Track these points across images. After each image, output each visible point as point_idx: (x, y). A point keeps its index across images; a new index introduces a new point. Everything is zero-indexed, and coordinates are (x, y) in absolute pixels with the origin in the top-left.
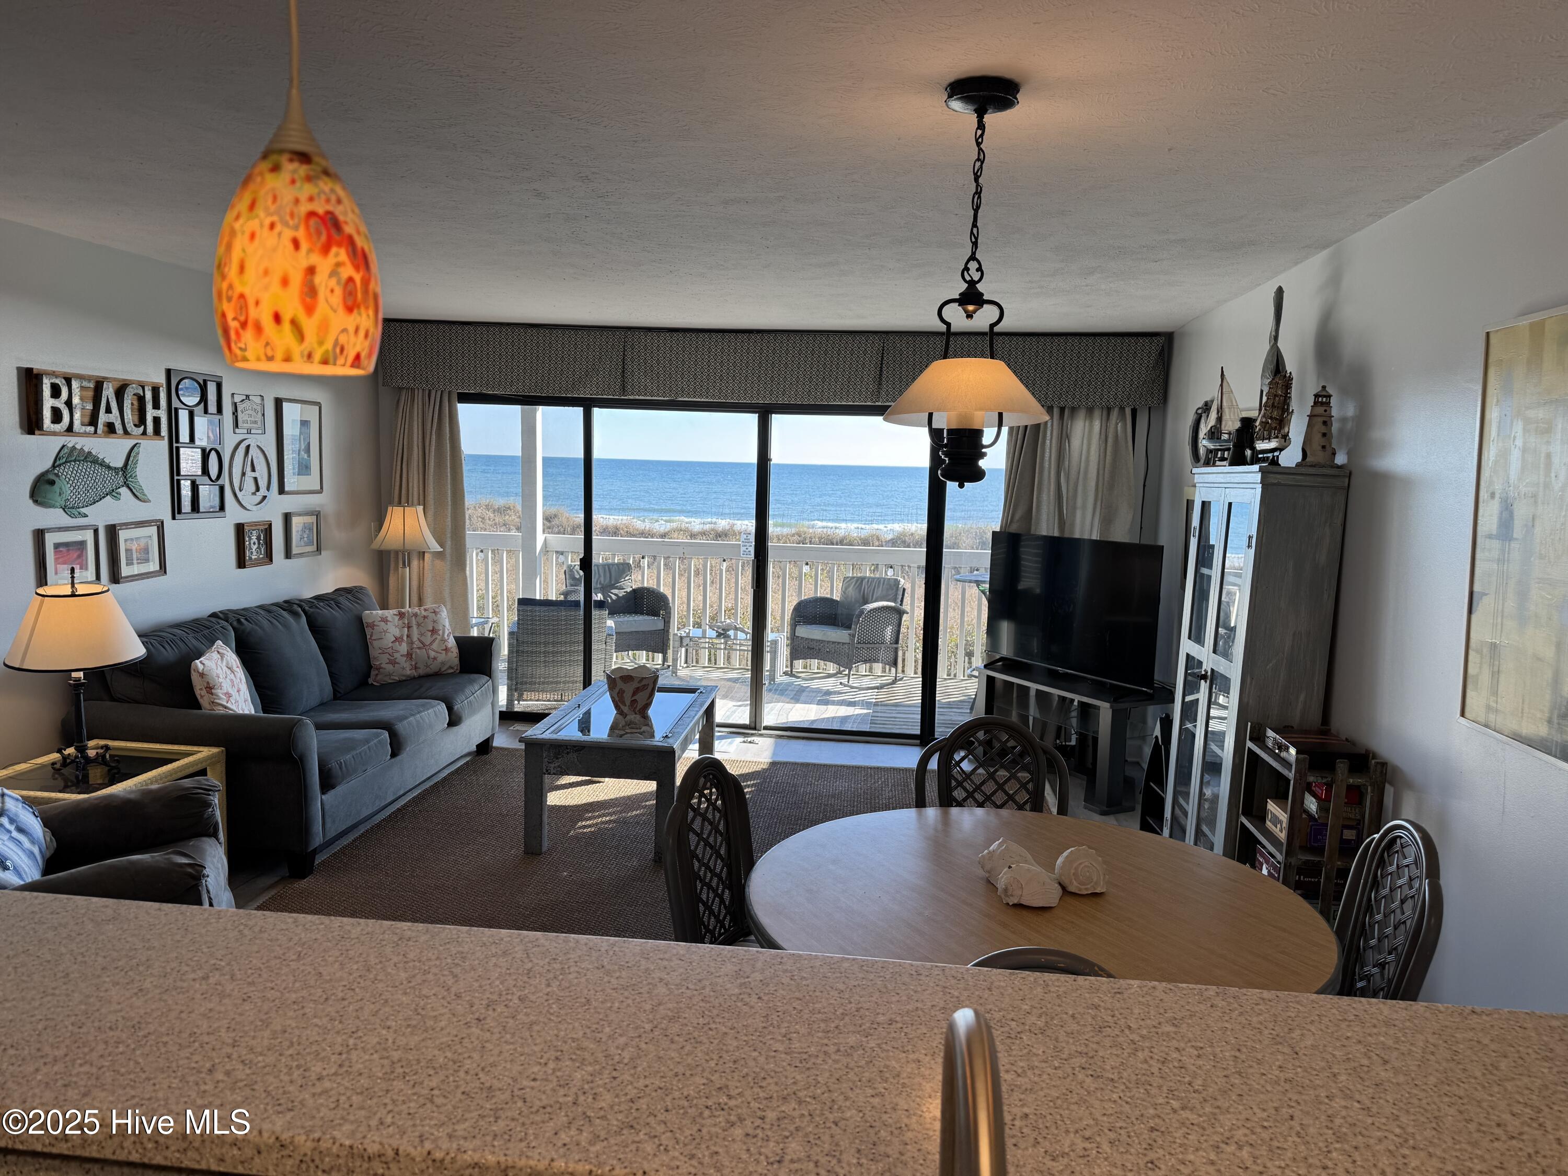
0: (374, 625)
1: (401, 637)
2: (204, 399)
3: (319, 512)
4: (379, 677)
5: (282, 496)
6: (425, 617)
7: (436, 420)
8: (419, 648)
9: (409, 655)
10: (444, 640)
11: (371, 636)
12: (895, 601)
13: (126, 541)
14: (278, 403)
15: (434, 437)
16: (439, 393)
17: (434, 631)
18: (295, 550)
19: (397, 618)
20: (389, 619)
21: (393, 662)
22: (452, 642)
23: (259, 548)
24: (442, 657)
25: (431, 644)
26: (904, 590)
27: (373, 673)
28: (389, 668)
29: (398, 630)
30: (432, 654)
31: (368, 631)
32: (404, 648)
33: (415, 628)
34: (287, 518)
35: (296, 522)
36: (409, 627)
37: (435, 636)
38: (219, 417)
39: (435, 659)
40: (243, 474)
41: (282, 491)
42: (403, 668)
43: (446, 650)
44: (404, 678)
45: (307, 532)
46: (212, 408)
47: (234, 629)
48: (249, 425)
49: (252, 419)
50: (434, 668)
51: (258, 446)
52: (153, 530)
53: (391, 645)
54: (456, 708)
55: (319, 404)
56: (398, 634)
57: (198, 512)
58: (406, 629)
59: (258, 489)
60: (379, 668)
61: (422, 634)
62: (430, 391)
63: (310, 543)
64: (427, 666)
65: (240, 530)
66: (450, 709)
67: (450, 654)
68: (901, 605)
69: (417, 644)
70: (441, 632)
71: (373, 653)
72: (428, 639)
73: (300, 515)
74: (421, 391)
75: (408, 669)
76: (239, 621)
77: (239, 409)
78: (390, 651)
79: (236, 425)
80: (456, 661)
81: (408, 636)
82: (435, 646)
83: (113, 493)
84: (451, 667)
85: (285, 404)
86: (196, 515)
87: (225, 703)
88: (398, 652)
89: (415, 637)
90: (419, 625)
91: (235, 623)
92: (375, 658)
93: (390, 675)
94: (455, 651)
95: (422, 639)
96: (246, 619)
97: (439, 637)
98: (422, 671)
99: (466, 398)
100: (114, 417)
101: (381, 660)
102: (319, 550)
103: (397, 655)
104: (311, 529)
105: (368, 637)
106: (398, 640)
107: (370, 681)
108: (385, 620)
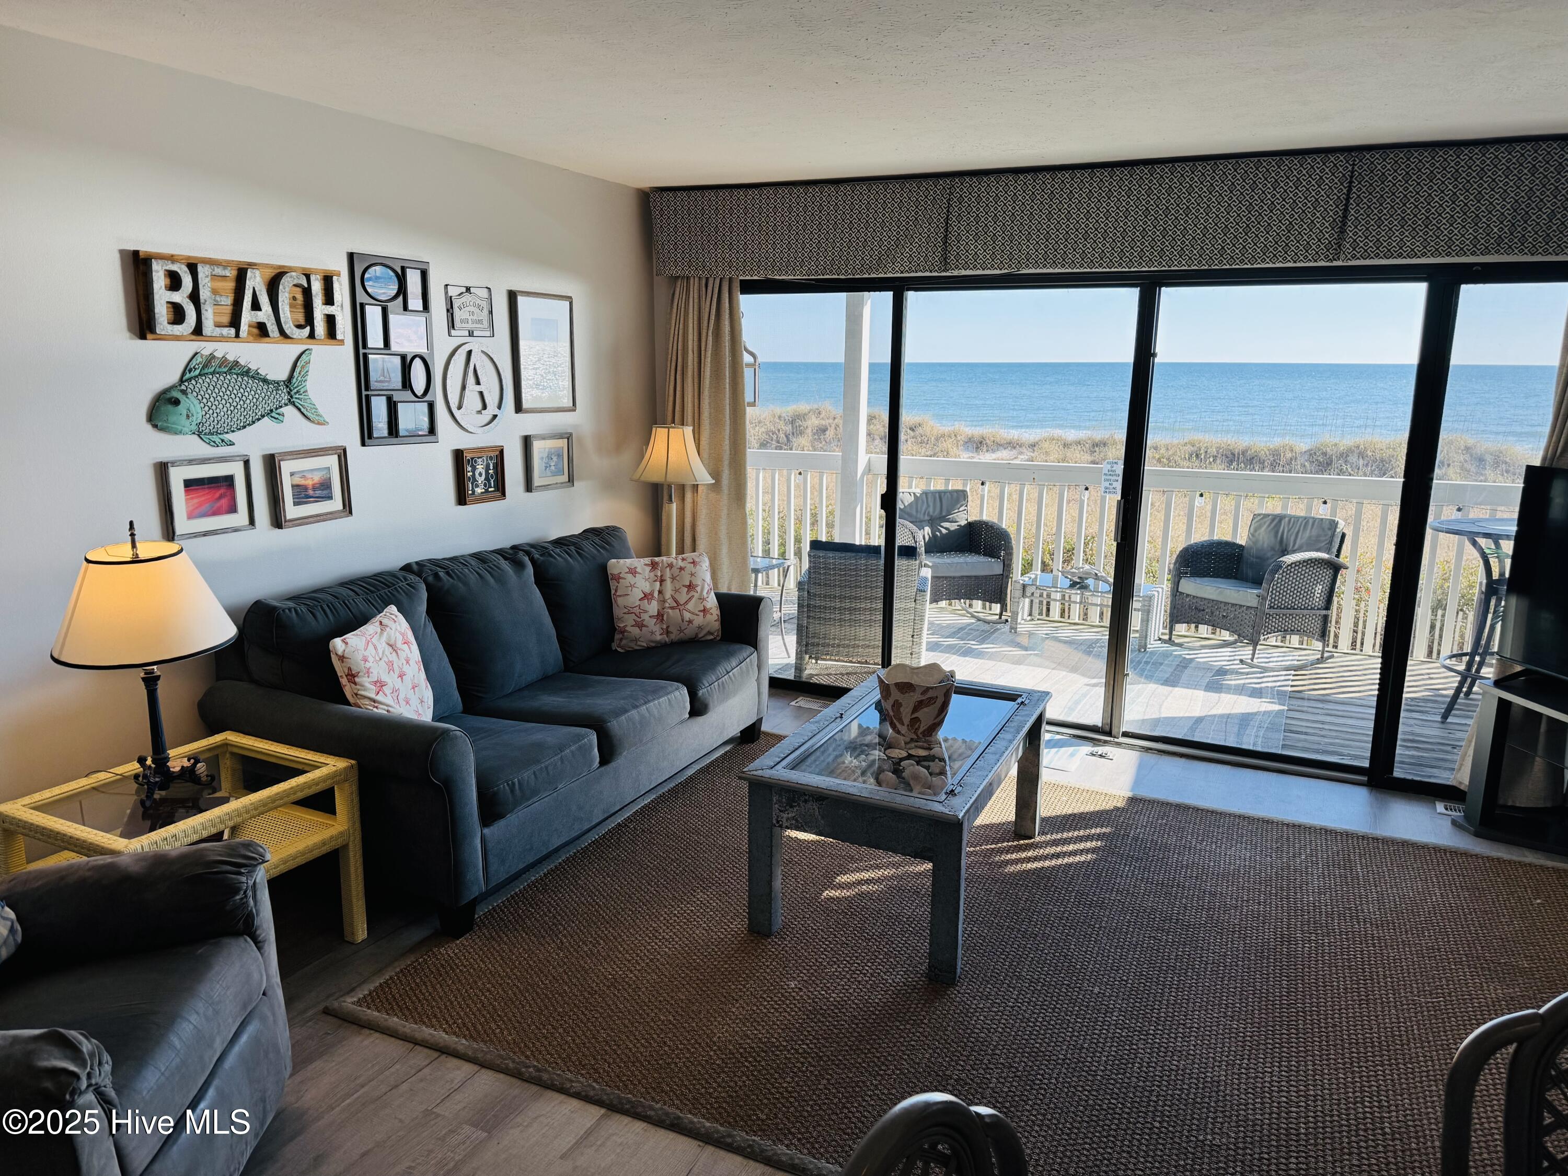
0: (620, 578)
1: (651, 594)
2: (402, 290)
3: (571, 434)
4: (624, 642)
5: (520, 415)
6: (681, 569)
7: (713, 317)
8: (672, 608)
9: (660, 616)
10: (702, 599)
11: (616, 591)
12: (1328, 551)
13: (292, 474)
14: (512, 297)
15: (710, 338)
16: (718, 281)
17: (691, 587)
18: (537, 481)
19: (648, 569)
20: (638, 570)
21: (640, 625)
22: (712, 602)
23: (487, 479)
24: (699, 620)
25: (686, 603)
26: (1343, 536)
27: (617, 636)
28: (635, 631)
29: (648, 584)
30: (687, 616)
31: (613, 584)
32: (653, 607)
33: (668, 582)
34: (527, 442)
35: (538, 447)
36: (662, 581)
37: (692, 593)
38: (426, 315)
39: (690, 622)
40: (464, 388)
41: (519, 408)
42: (652, 633)
43: (705, 611)
44: (653, 645)
45: (555, 459)
46: (415, 303)
47: (428, 585)
48: (470, 326)
49: (475, 317)
50: (689, 632)
51: (483, 352)
52: (332, 461)
53: (638, 603)
54: (700, 693)
55: (569, 299)
56: (647, 590)
57: (397, 436)
58: (658, 584)
59: (485, 407)
60: (623, 632)
61: (676, 591)
62: (707, 279)
63: (560, 472)
64: (681, 631)
65: (458, 455)
66: (693, 695)
67: (708, 616)
68: (1338, 556)
69: (670, 602)
70: (699, 589)
71: (617, 612)
72: (683, 597)
73: (543, 437)
74: (697, 279)
75: (658, 633)
76: (436, 575)
77: (455, 306)
78: (637, 610)
79: (452, 324)
80: (717, 625)
81: (660, 592)
82: (690, 606)
83: (272, 413)
84: (710, 633)
85: (521, 300)
86: (394, 440)
87: (373, 695)
88: (646, 612)
89: (668, 594)
90: (673, 578)
91: (430, 579)
92: (619, 619)
93: (636, 640)
94: (715, 612)
95: (677, 596)
96: (448, 573)
97: (696, 595)
98: (674, 636)
99: (750, 287)
100: (265, 314)
101: (627, 622)
102: (571, 480)
103: (645, 617)
104: (560, 456)
105: (613, 592)
106: (647, 596)
107: (614, 646)
108: (633, 572)
